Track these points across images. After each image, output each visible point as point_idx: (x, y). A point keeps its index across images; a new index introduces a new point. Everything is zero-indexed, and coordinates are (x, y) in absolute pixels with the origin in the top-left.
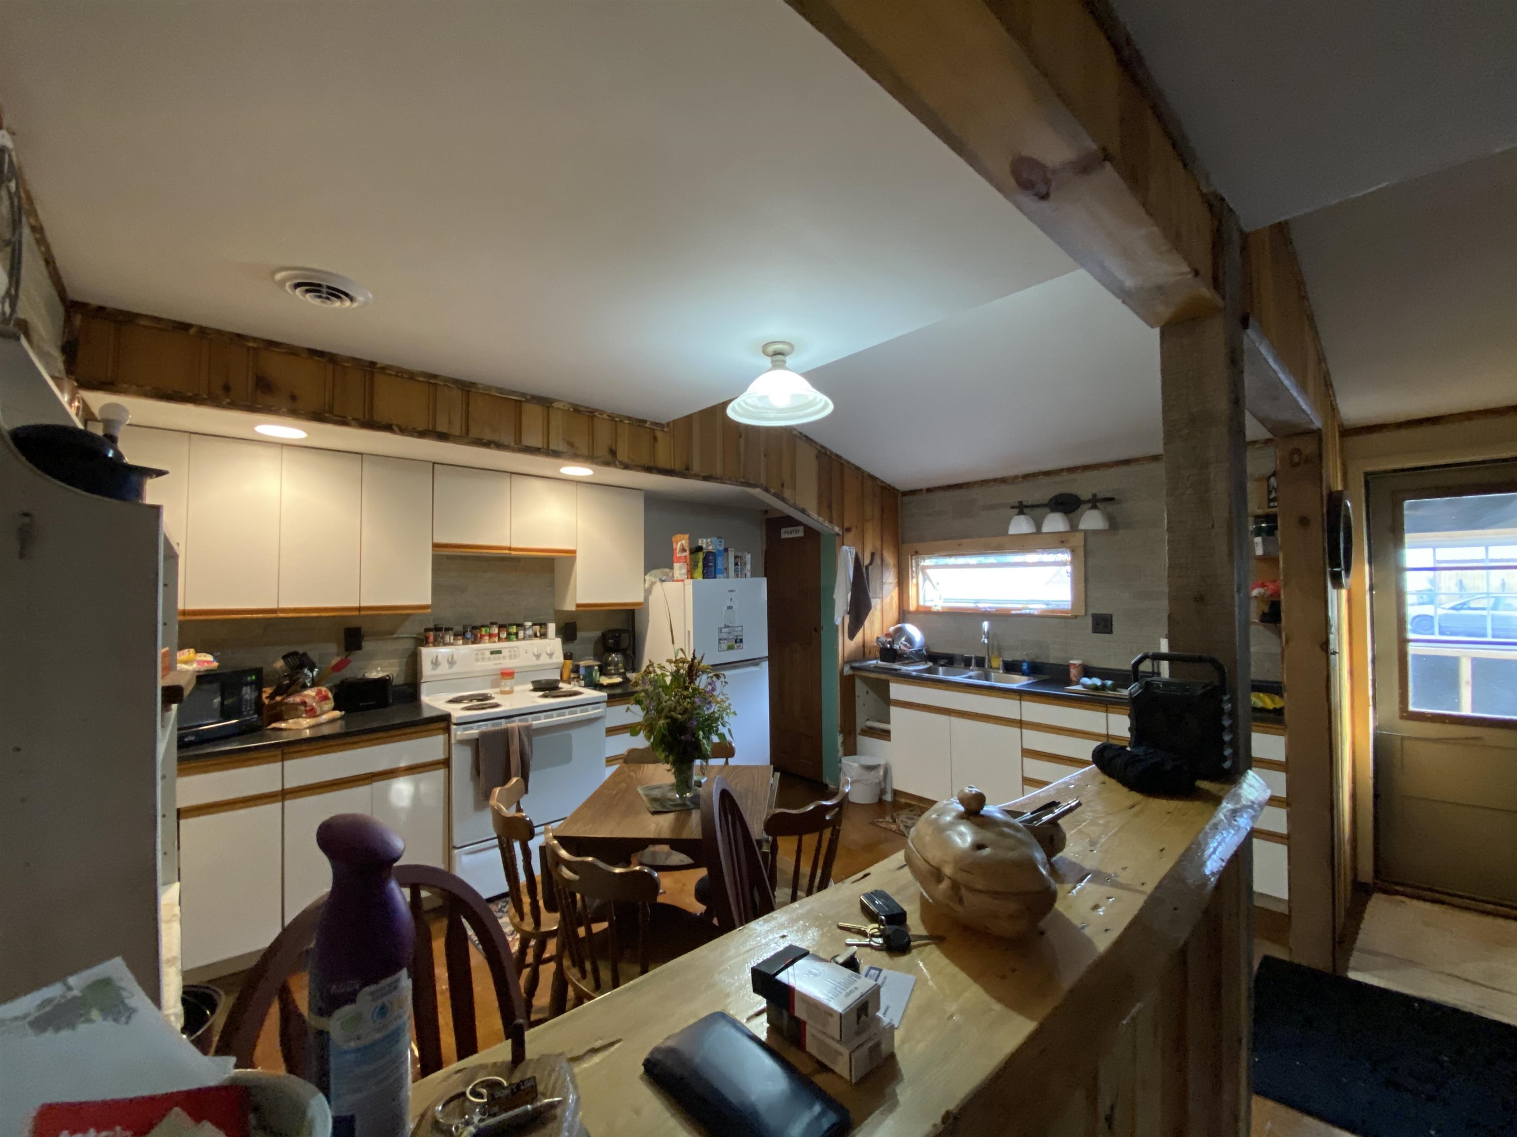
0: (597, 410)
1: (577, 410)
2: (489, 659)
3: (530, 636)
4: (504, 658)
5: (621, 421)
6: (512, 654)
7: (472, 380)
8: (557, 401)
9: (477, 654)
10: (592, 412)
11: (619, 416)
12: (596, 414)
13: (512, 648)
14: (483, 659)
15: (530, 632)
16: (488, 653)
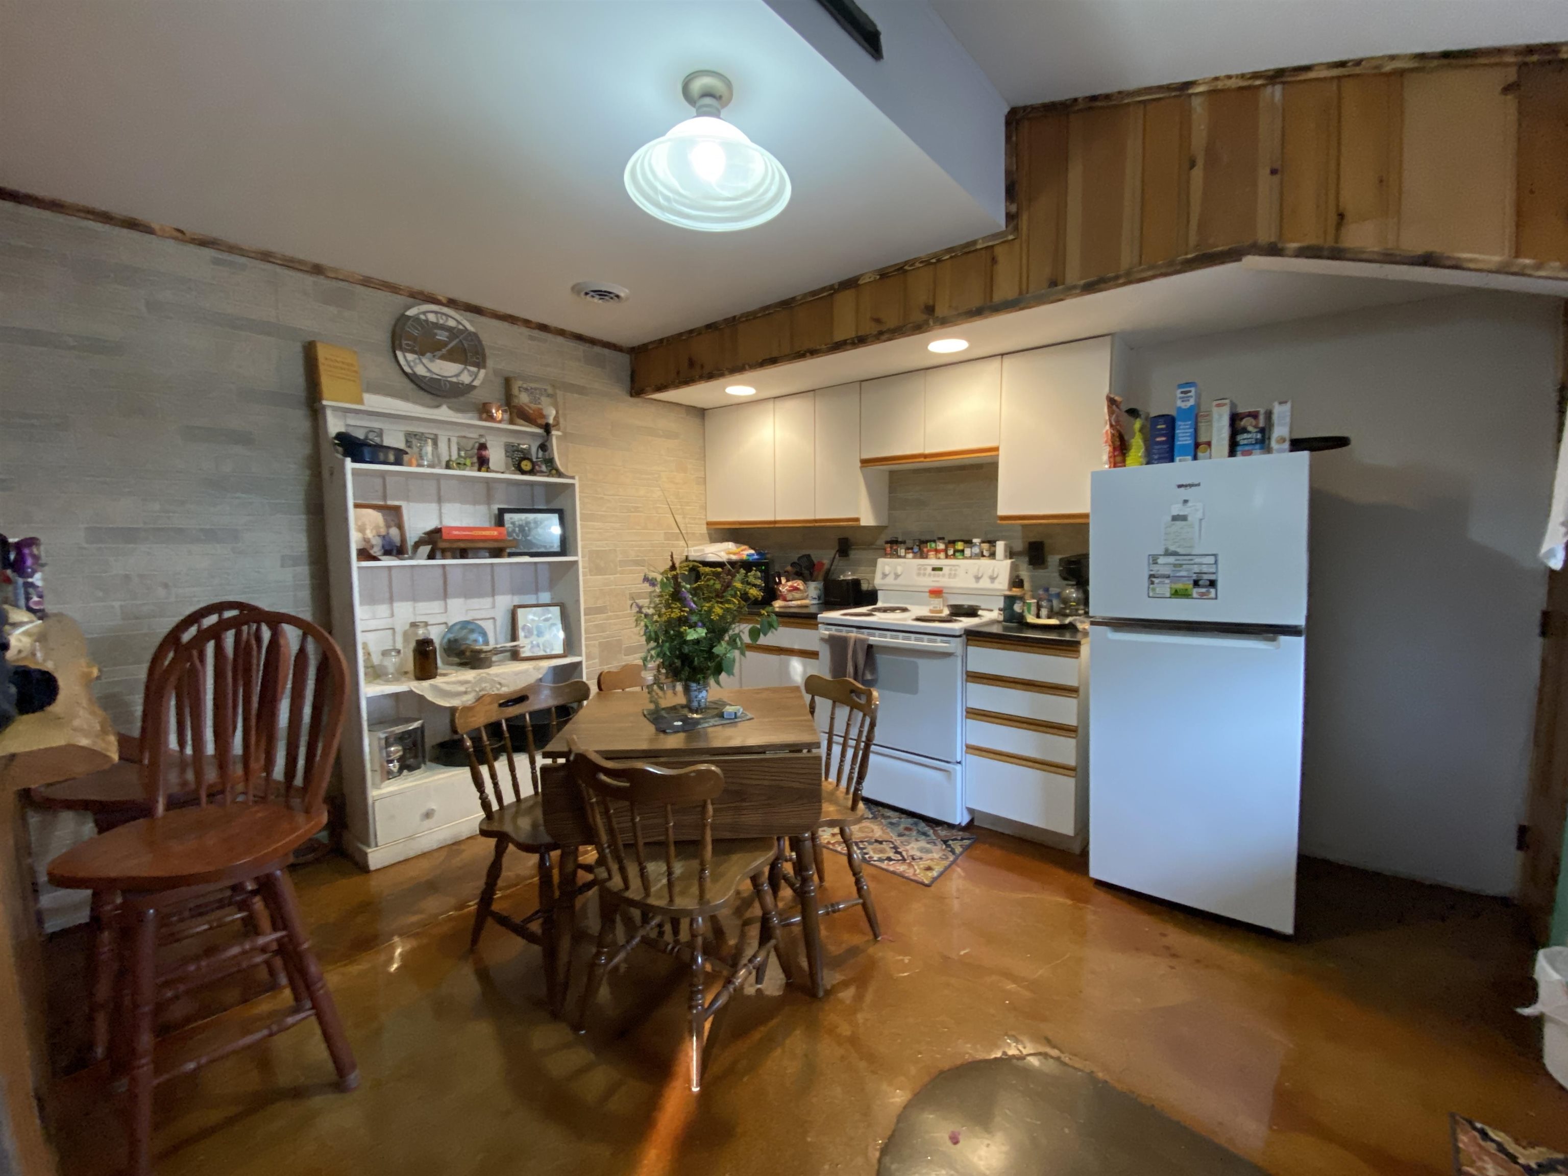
0: (906, 263)
1: (884, 275)
2: (930, 575)
3: (976, 555)
4: (944, 576)
5: (939, 261)
6: (953, 572)
7: (791, 296)
8: (862, 275)
9: (919, 569)
10: (902, 268)
11: (935, 255)
12: (907, 268)
13: (954, 566)
14: (924, 575)
15: (976, 550)
16: (930, 568)
